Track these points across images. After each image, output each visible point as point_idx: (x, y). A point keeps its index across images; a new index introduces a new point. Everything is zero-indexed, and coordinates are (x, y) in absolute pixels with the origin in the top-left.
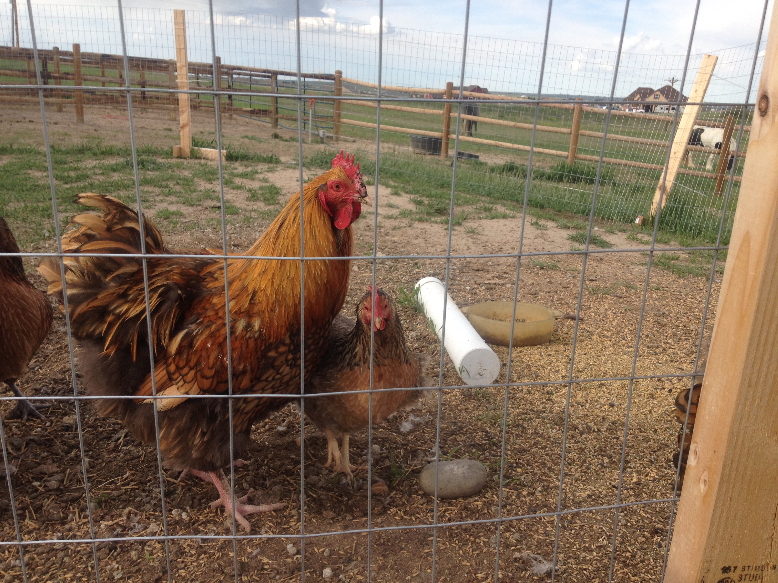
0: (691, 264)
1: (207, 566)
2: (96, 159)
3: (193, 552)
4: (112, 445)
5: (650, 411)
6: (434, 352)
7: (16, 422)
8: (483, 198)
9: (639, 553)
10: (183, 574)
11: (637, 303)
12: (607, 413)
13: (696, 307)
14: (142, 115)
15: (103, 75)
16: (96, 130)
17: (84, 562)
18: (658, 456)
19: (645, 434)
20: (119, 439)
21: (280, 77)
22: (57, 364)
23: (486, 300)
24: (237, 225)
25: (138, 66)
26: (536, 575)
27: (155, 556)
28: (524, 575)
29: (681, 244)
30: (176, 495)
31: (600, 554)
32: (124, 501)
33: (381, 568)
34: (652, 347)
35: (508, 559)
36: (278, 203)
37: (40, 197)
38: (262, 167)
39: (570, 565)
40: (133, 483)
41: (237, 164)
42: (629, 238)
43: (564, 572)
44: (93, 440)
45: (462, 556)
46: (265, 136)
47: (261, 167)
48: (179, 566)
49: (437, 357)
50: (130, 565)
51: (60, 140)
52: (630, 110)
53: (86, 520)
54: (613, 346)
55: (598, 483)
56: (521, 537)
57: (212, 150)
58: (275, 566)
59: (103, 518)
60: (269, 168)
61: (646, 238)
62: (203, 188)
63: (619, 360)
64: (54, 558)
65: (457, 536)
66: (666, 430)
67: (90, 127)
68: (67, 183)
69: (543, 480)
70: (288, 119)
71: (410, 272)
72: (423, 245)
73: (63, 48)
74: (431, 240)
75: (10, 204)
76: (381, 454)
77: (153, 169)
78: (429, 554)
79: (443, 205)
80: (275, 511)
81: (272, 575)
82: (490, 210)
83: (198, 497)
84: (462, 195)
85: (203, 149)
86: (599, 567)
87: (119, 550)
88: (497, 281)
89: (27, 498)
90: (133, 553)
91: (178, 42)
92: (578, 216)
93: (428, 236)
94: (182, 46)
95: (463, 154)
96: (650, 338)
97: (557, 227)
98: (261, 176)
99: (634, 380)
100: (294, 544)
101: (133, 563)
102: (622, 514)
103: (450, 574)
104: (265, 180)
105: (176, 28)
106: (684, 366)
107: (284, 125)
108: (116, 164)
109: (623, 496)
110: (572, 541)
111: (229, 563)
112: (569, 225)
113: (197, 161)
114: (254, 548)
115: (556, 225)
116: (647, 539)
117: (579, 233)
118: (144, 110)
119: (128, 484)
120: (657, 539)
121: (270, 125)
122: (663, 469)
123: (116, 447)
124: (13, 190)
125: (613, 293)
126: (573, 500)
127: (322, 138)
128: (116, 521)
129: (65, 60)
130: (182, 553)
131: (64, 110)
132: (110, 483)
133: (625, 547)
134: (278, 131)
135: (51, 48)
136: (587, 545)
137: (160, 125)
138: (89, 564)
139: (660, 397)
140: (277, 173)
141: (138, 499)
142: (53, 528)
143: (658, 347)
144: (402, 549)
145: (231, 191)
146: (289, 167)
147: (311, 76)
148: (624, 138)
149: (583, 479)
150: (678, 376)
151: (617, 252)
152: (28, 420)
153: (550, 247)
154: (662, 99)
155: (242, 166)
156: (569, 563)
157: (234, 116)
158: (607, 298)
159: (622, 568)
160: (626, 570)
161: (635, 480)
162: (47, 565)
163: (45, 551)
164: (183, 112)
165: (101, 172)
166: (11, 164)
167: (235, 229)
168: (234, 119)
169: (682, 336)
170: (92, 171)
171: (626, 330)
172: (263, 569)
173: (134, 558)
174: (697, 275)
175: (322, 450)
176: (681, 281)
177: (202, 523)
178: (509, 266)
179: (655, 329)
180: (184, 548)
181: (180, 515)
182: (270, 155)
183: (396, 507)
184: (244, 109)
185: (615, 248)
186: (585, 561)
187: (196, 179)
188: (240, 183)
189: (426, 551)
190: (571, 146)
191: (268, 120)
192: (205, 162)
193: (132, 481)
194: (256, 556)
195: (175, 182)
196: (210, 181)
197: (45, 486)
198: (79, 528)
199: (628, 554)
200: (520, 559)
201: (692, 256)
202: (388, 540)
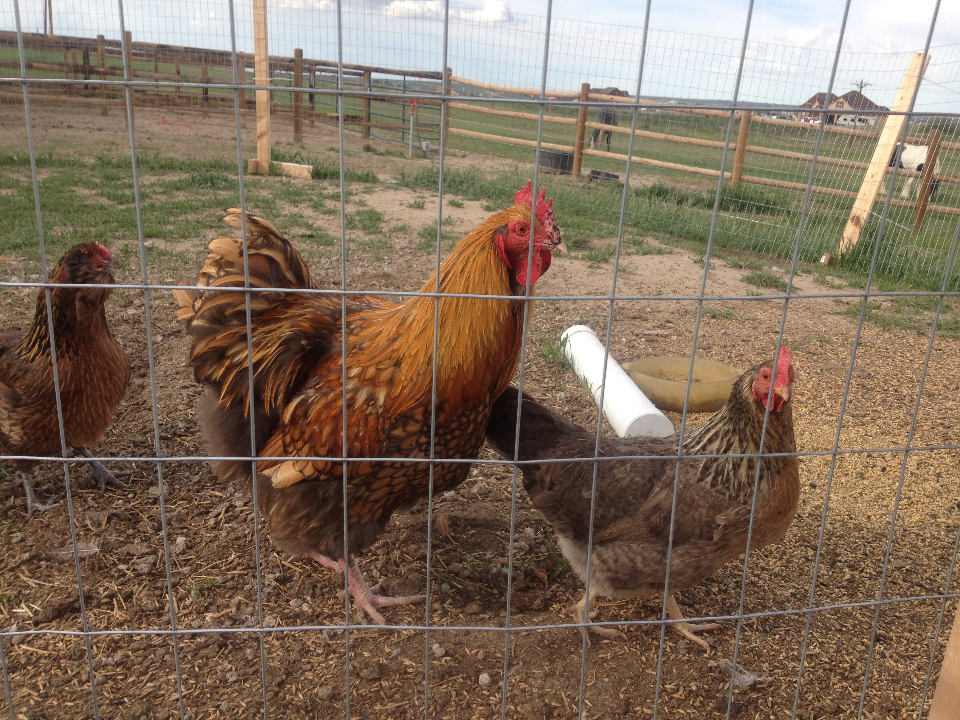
0: (896, 314)
1: (338, 668)
2: (154, 175)
3: (320, 651)
4: (212, 522)
5: (861, 494)
6: (589, 417)
7: (92, 493)
8: (630, 229)
9: (859, 664)
10: (310, 678)
11: (835, 362)
12: (808, 495)
13: (908, 368)
14: (203, 121)
15: (156, 70)
16: (149, 139)
17: (189, 662)
18: (874, 549)
19: (856, 522)
20: (219, 514)
21: (375, 76)
22: (134, 423)
23: (647, 355)
24: (334, 258)
25: (200, 59)
26: (737, 687)
27: (274, 655)
28: (723, 688)
29: (881, 289)
30: (293, 583)
31: (813, 664)
32: (230, 589)
33: (548, 675)
34: (857, 416)
35: (702, 668)
36: (381, 232)
37: (91, 220)
38: (357, 187)
39: (776, 676)
40: (241, 568)
41: (326, 183)
42: (816, 281)
43: (770, 685)
44: (188, 515)
45: (645, 664)
46: (355, 148)
47: (355, 187)
48: (304, 667)
49: (593, 423)
50: (245, 666)
51: (107, 150)
52: (807, 120)
53: (186, 611)
54: (810, 414)
55: (802, 579)
56: (715, 642)
57: (296, 165)
58: (420, 669)
59: (207, 609)
60: (365, 188)
61: (837, 282)
62: (287, 212)
63: (819, 431)
64: (153, 656)
65: (637, 639)
66: (881, 517)
67: (142, 135)
68: (122, 204)
69: (736, 574)
70: (383, 128)
71: (551, 319)
72: (563, 285)
73: (109, 36)
74: (572, 279)
75: (55, 228)
76: (535, 539)
77: (225, 188)
78: (604, 660)
79: (583, 237)
80: (413, 604)
81: (418, 680)
82: (640, 243)
83: (319, 585)
84: (604, 224)
85: (285, 164)
86: (812, 680)
87: (230, 647)
88: (659, 331)
89: (113, 584)
90: (248, 651)
91: (257, 31)
92: (748, 252)
93: (569, 275)
94: (262, 36)
95: (599, 173)
96: (854, 404)
97: (725, 266)
98: (357, 199)
99: (838, 457)
100: (440, 643)
101: (248, 662)
102: (835, 617)
103: (633, 684)
104: (362, 203)
105: (254, 14)
106: (899, 440)
107: (377, 135)
108: (180, 181)
109: (834, 595)
110: (777, 647)
111: (365, 664)
112: (740, 263)
113: (277, 179)
114: (393, 647)
115: (725, 263)
116: (867, 647)
117: (757, 275)
118: (205, 114)
119: (235, 569)
120: (879, 647)
121: (359, 135)
122: (881, 564)
123: (217, 523)
124: (56, 210)
125: (805, 349)
126: (774, 600)
127: (425, 152)
128: (222, 613)
129: (111, 52)
130: (307, 652)
131: (109, 113)
132: (213, 568)
133: (842, 657)
134: (371, 143)
135: (94, 37)
136: (796, 653)
137: (226, 134)
138: (196, 664)
139: (872, 477)
140: (375, 195)
141: (248, 587)
142: (148, 620)
143: (865, 416)
144: (572, 653)
145: (322, 216)
146: (389, 187)
147: (413, 74)
148: (802, 155)
149: (784, 574)
150: (892, 451)
151: (804, 297)
152: (107, 490)
153: (720, 291)
154: (847, 107)
155: (332, 185)
156: (775, 674)
157: (316, 123)
158: (797, 354)
159: (840, 681)
160: (845, 684)
161: (848, 576)
162: (146, 663)
163: (142, 647)
164: (261, 118)
165: (162, 190)
166: (53, 180)
167: (331, 263)
168: (317, 127)
169: (892, 402)
170: (152, 190)
171: (824, 394)
172: (406, 673)
173: (250, 658)
174: (906, 328)
175: (464, 532)
176: (887, 335)
177: (327, 617)
178: (672, 313)
179: (860, 393)
180: (309, 647)
181: (300, 606)
182: (365, 173)
183: (560, 602)
184: (329, 114)
185: (801, 293)
186: (794, 672)
187: (277, 201)
188: (333, 207)
189: (601, 656)
190: (735, 165)
191: (357, 128)
192: (288, 179)
193: (238, 564)
194: (396, 657)
195: (253, 205)
196: (295, 203)
197: (134, 570)
198: (179, 621)
199: (846, 665)
200: (716, 668)
201: (896, 304)
202: (554, 642)
